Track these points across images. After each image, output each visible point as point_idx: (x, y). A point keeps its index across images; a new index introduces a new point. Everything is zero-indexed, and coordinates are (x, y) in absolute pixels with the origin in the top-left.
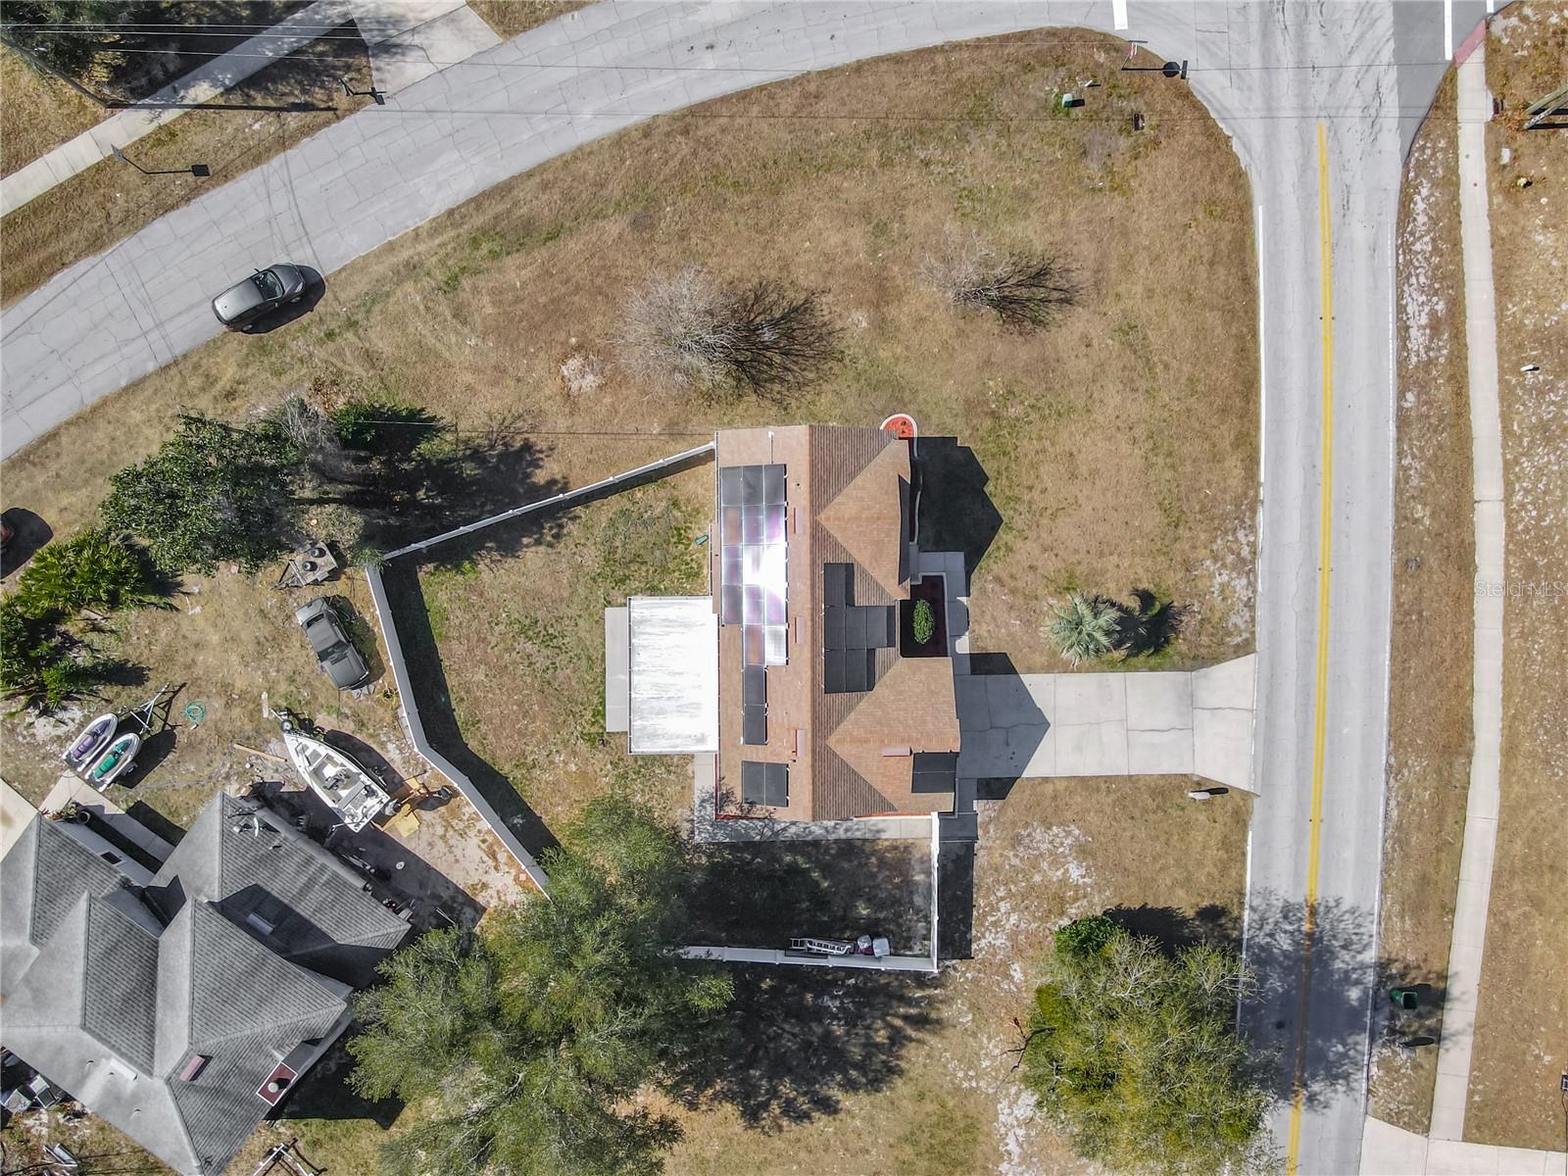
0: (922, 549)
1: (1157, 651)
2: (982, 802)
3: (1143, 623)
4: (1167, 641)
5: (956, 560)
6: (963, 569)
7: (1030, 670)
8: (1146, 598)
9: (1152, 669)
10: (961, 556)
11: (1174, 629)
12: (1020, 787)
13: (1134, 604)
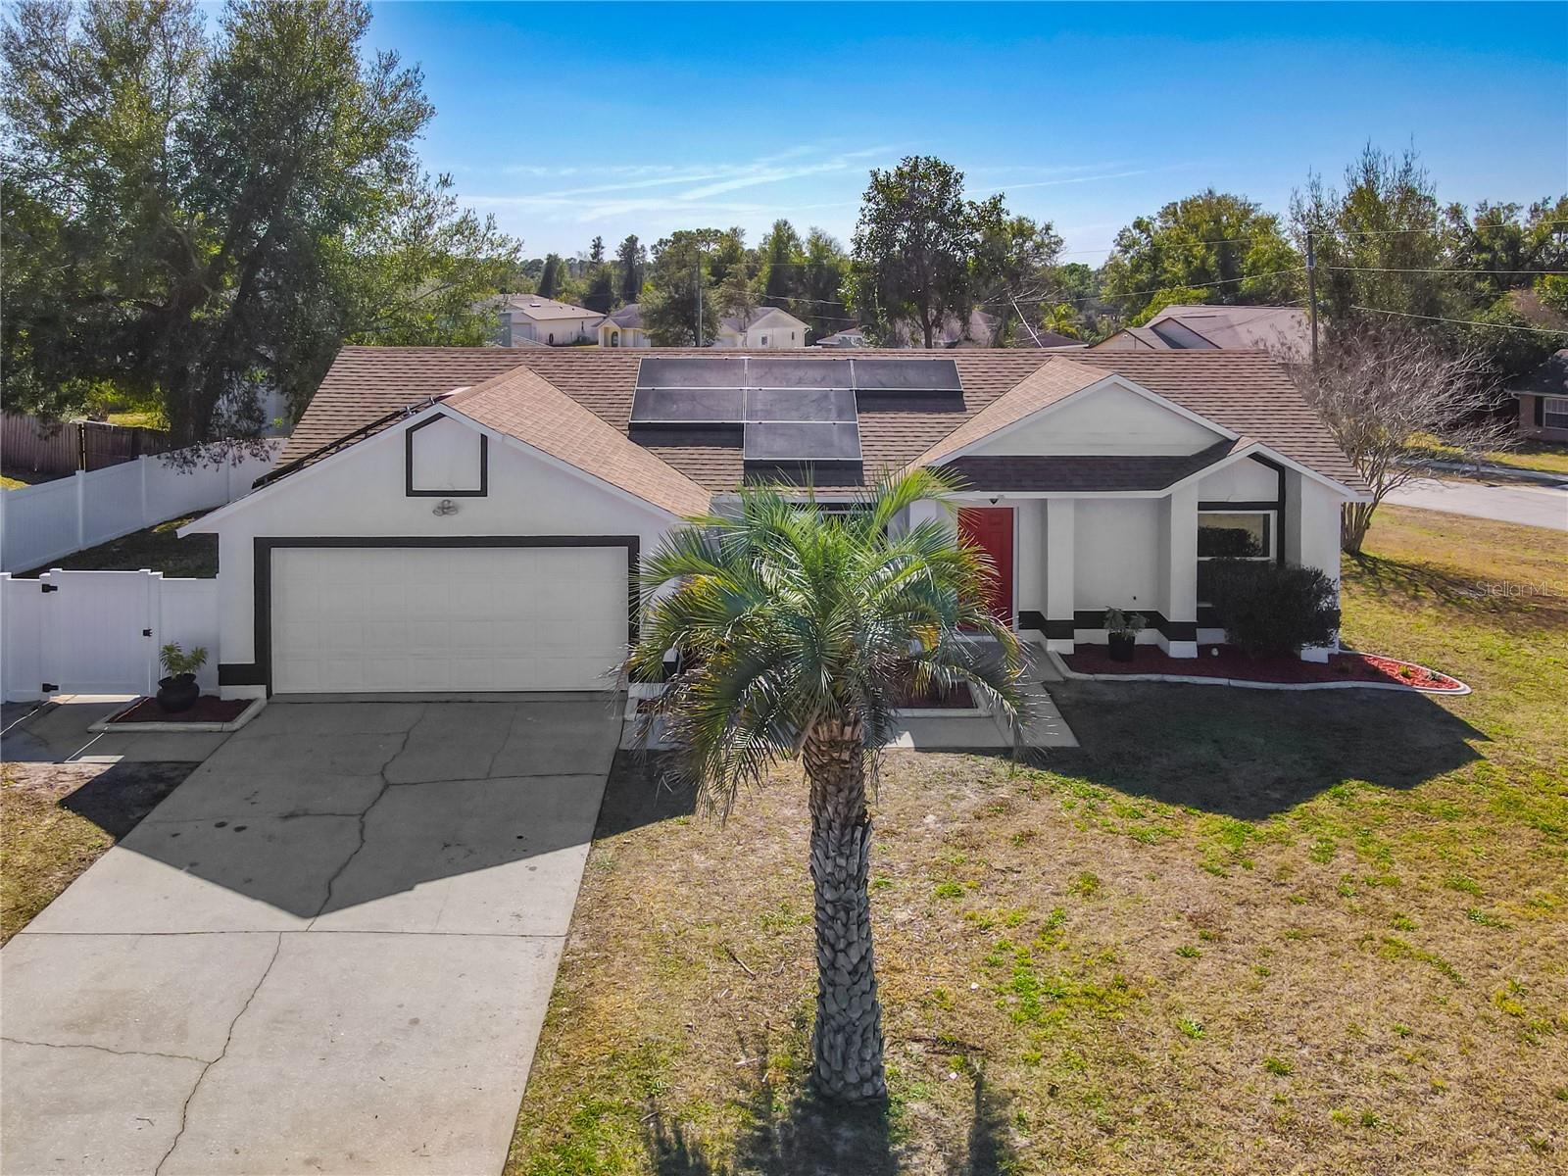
0: (1052, 689)
2: (97, 771)
5: (1057, 736)
6: (1012, 743)
7: (597, 876)
10: (1070, 743)
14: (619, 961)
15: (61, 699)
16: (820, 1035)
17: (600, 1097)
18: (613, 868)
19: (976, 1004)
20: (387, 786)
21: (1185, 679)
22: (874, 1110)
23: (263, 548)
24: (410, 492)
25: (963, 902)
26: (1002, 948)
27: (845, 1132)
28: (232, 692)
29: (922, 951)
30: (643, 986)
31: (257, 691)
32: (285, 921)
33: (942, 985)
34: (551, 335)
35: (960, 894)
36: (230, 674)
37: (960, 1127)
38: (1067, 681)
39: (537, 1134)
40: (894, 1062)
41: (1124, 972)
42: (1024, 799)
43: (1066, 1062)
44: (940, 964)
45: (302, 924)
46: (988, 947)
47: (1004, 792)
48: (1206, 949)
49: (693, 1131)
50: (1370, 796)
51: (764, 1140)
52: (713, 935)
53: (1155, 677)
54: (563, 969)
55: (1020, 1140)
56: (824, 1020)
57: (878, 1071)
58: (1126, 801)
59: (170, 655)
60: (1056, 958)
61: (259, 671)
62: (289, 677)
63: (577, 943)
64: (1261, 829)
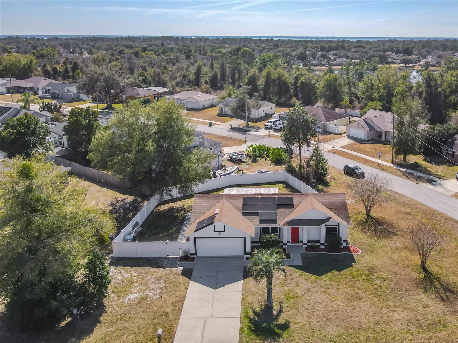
0: (302, 254)
1: (251, 330)
2: (182, 269)
3: (269, 325)
4: (258, 335)
5: (300, 263)
6: (294, 264)
7: (244, 284)
8: (285, 327)
9: (241, 329)
10: (301, 264)
11: (266, 338)
12: (185, 280)
13: (281, 321)
14: (248, 294)
15: (169, 257)
16: (267, 302)
17: (248, 307)
18: (246, 283)
19: (282, 299)
20: (217, 272)
21: (321, 252)
22: (271, 308)
23: (195, 238)
24: (215, 231)
25: (283, 287)
26: (286, 293)
27: (269, 310)
28: (192, 256)
29: (278, 293)
30: (250, 297)
31: (195, 256)
32: (213, 290)
33: (279, 297)
34: (204, 105)
35: (283, 286)
36: (191, 254)
37: (278, 309)
38: (305, 253)
39: (243, 310)
40: (274, 304)
41: (298, 295)
42: (294, 273)
43: (290, 304)
44: (280, 294)
45: (215, 290)
46: (285, 292)
47: (291, 273)
48: (307, 293)
49: (256, 309)
50: (335, 272)
51: (262, 310)
52: (257, 291)
53: (317, 252)
54: (242, 295)
55: (284, 310)
56: (267, 300)
57: (272, 305)
58: (306, 274)
59: (184, 252)
60: (292, 293)
61: (195, 254)
62: (199, 254)
63: (243, 292)
64: (320, 277)
